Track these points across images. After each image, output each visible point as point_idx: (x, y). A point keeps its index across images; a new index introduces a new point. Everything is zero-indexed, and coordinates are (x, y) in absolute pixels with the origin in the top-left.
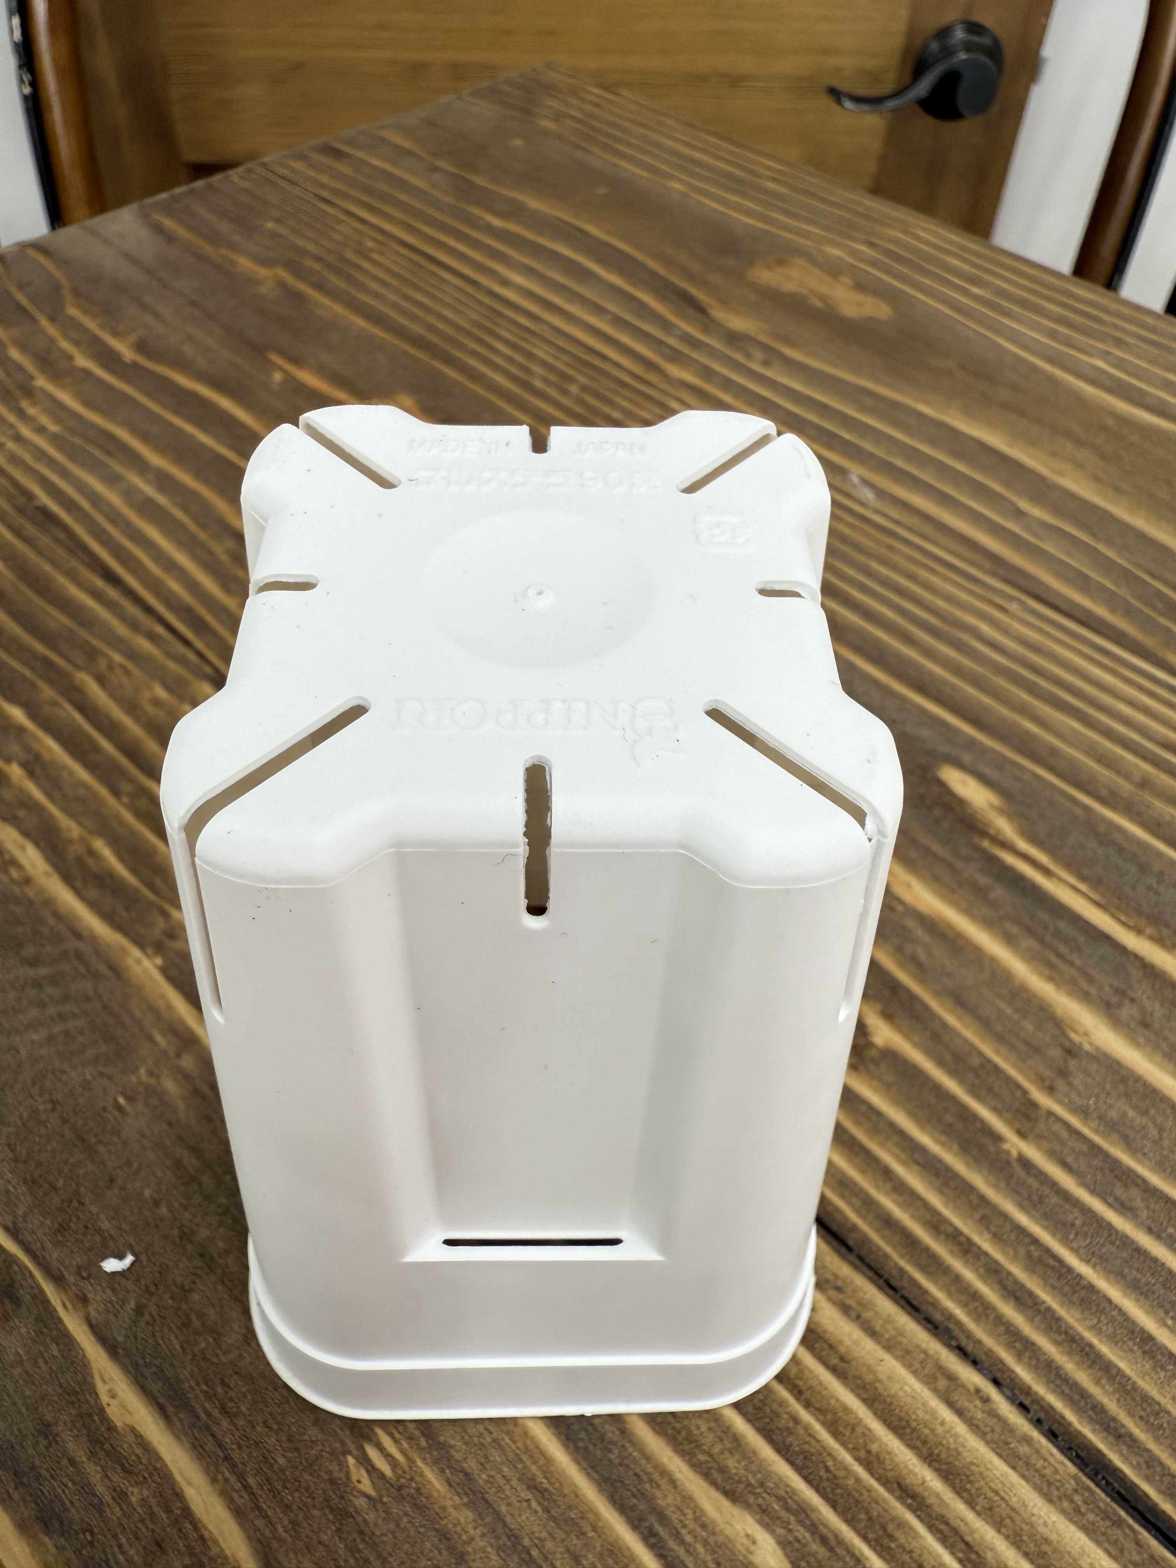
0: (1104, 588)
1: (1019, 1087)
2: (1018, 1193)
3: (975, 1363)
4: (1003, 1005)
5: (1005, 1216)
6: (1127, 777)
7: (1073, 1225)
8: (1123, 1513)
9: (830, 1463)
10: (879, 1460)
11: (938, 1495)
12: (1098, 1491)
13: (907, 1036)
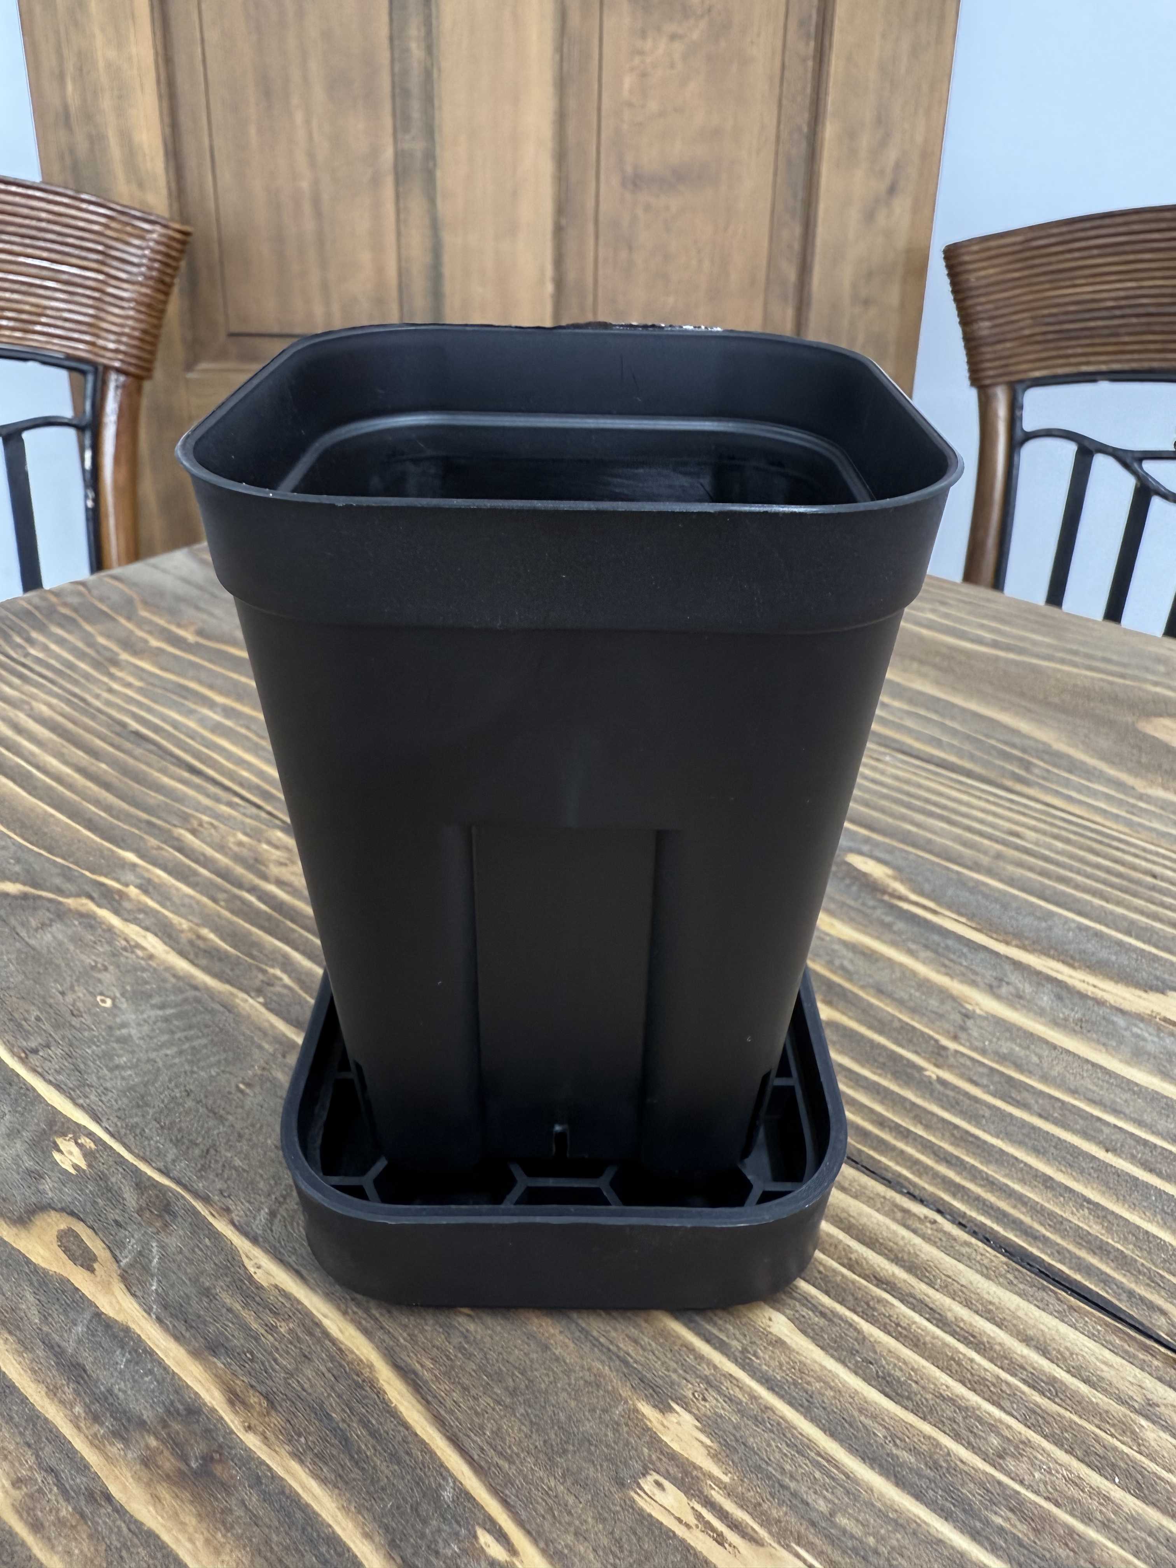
0: (953, 746)
1: (931, 1038)
2: (941, 1100)
3: (922, 1201)
4: (913, 991)
5: (933, 1114)
6: (985, 853)
7: (983, 1116)
8: (1045, 1283)
9: (821, 1269)
10: (857, 1263)
11: (905, 1281)
12: (1024, 1270)
13: (843, 1013)
